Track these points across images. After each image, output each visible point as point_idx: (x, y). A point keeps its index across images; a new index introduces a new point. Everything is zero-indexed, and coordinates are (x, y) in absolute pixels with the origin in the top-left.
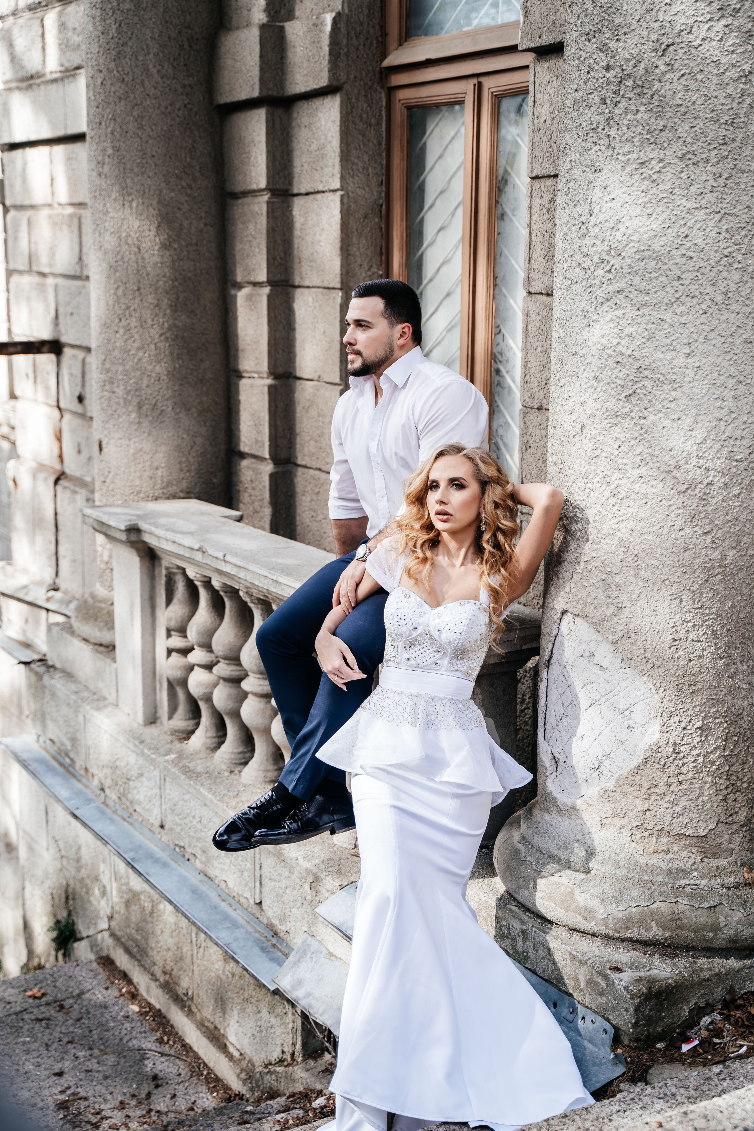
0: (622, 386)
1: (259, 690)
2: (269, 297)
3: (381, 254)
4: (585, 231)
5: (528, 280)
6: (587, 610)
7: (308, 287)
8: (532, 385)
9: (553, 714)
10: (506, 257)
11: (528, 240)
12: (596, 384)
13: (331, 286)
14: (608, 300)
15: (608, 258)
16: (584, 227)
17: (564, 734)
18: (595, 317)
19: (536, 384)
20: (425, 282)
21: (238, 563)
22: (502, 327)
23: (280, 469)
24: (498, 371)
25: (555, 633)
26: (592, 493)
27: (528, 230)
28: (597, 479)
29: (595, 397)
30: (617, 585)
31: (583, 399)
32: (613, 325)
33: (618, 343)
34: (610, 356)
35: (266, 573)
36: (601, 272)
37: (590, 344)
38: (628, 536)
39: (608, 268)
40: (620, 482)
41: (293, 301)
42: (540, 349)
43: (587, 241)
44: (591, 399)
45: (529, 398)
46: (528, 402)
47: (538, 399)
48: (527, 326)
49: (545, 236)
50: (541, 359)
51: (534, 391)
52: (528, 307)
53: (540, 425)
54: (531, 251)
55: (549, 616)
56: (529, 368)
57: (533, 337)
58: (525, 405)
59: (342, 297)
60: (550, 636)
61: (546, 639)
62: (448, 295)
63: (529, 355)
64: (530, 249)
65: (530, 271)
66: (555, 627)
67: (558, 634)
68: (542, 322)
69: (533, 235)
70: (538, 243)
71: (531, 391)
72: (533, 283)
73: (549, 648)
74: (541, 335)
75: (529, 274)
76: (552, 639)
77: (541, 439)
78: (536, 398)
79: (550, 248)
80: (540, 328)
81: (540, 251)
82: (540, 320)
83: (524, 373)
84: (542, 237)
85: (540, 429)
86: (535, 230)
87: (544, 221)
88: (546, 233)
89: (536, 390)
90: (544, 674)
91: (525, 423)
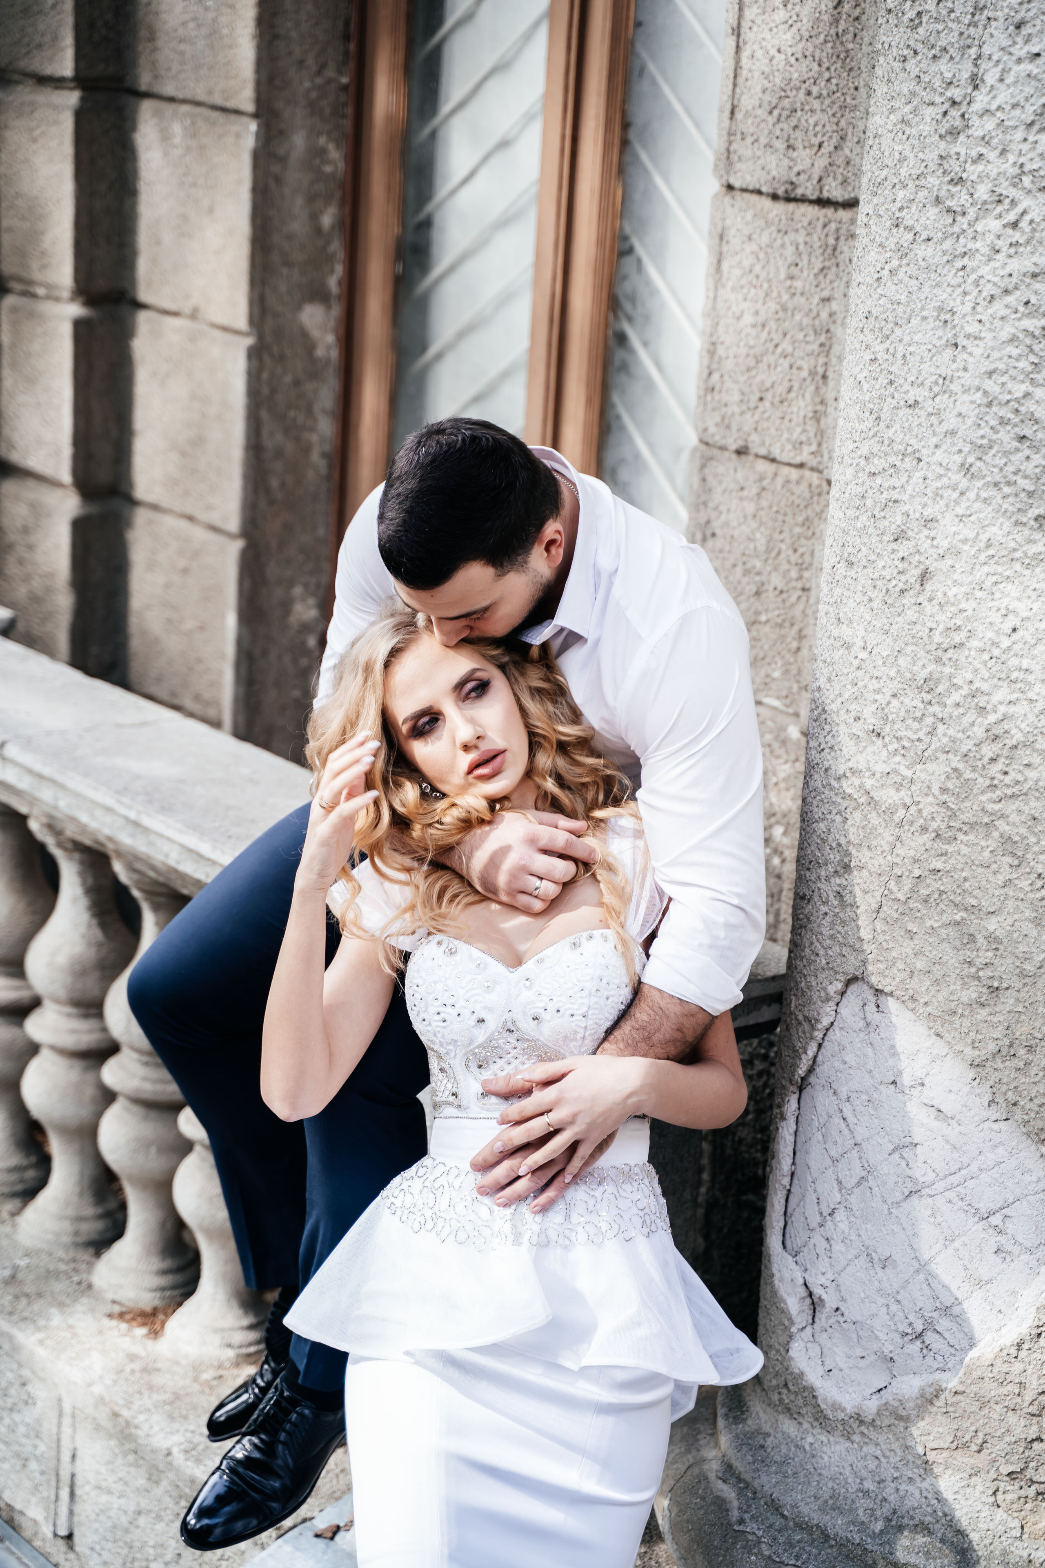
0: (1030, 494)
1: (69, 1041)
2: (80, 116)
3: (346, 38)
4: (958, 123)
5: (728, 158)
6: (913, 984)
7: (171, 100)
8: (725, 398)
9: (811, 1198)
10: (654, 82)
11: (731, 64)
12: (964, 483)
13: (230, 104)
14: (1006, 292)
15: (1013, 193)
16: (955, 113)
17: (838, 1247)
18: (973, 328)
19: (737, 397)
20: (445, 108)
21: (38, 767)
22: (635, 242)
23: (94, 509)
25: (825, 1022)
26: (941, 728)
27: (731, 42)
28: (956, 697)
29: (960, 511)
30: (993, 940)
31: (928, 512)
32: (1015, 352)
33: (1027, 395)
34: (1003, 422)
35: (110, 802)
36: (995, 225)
37: (955, 387)
38: (1023, 831)
39: (1012, 217)
40: (1012, 709)
41: (133, 128)
42: (748, 319)
43: (960, 146)
44: (949, 517)
45: (717, 425)
46: (713, 435)
47: (739, 430)
48: (719, 262)
49: (775, 62)
50: (752, 343)
51: (729, 410)
52: (724, 219)
53: (742, 489)
54: (738, 90)
55: (814, 984)
56: (720, 358)
57: (733, 289)
58: (706, 439)
59: (258, 135)
60: (813, 1028)
61: (804, 1032)
62: (504, 144)
63: (721, 330)
64: (735, 85)
65: (732, 138)
66: (828, 1009)
67: (832, 1023)
68: (758, 259)
69: (745, 54)
70: (757, 74)
71: (724, 409)
72: (738, 166)
73: (811, 1053)
74: (755, 287)
75: (730, 143)
76: (819, 1035)
77: (742, 520)
78: (734, 427)
79: (785, 91)
80: (751, 271)
81: (760, 95)
82: (753, 253)
83: (708, 367)
84: (767, 61)
85: (741, 499)
86: (750, 44)
87: (774, 25)
88: (777, 54)
89: (736, 409)
90: (791, 1105)
91: (704, 480)
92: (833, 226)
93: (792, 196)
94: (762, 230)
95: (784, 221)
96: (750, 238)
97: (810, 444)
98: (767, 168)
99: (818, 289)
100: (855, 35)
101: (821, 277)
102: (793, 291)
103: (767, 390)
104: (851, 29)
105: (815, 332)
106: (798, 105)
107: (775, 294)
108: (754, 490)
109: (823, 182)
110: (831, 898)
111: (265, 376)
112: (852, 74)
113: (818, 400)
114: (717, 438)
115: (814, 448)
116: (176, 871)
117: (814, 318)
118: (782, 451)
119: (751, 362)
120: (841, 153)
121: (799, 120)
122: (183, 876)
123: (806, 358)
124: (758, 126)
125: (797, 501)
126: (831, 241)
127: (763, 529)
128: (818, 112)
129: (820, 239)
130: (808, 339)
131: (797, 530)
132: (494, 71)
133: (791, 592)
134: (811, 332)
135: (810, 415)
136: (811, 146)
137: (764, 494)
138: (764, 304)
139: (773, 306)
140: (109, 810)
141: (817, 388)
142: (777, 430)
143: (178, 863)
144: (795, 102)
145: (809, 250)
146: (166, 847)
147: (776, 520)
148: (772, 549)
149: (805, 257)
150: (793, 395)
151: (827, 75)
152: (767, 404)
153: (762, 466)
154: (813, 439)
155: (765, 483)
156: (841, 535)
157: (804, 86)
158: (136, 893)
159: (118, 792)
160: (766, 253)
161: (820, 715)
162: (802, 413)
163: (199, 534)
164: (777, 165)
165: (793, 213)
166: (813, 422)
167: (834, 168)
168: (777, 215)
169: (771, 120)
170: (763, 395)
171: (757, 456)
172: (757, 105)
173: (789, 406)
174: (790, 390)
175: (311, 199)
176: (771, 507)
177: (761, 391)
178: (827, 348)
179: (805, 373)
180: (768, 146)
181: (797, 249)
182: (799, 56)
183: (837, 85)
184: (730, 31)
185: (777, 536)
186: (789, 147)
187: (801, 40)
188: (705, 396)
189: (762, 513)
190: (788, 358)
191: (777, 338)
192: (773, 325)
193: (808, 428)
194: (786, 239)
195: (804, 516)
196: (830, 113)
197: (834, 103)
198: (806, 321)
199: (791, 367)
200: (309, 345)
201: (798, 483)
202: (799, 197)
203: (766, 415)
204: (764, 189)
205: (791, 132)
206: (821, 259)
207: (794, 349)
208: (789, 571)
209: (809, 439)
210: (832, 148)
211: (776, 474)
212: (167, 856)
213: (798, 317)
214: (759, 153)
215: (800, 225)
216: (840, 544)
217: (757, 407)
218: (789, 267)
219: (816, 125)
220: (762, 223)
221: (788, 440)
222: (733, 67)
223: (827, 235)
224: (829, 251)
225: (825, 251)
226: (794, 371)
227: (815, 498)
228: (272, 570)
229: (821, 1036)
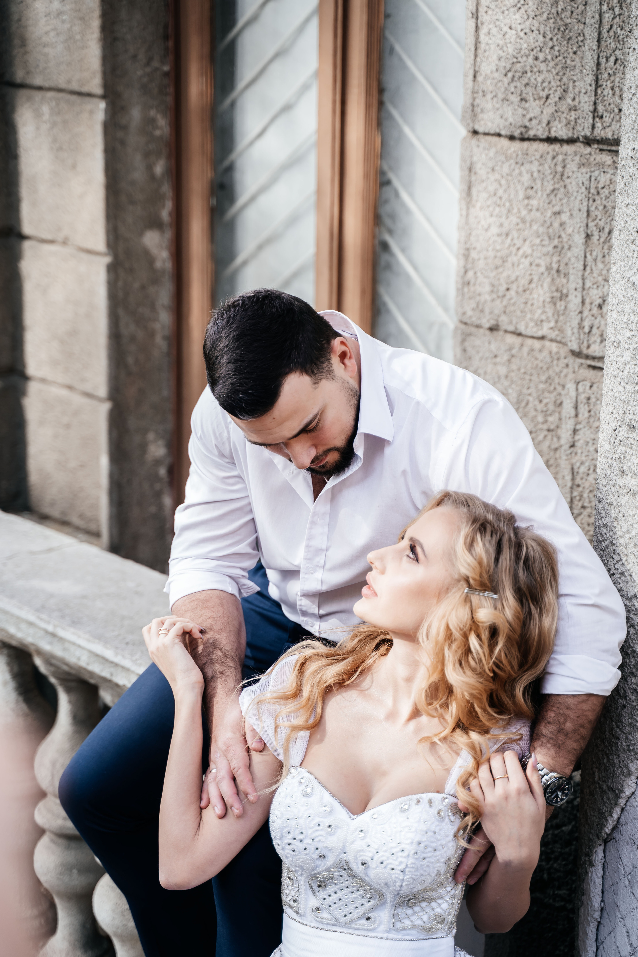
3: (166, 38)
5: (473, 111)
7: (40, 88)
8: (479, 289)
9: (621, 931)
10: (400, 58)
11: (472, 40)
13: (85, 89)
19: (488, 288)
20: (240, 85)
22: (392, 176)
24: (385, 247)
25: (628, 792)
27: (472, 23)
35: (32, 618)
41: (13, 110)
42: (495, 230)
45: (473, 309)
46: (470, 317)
47: (491, 313)
48: (469, 188)
49: (507, 36)
50: (498, 247)
51: (483, 299)
52: (471, 156)
53: (496, 356)
54: (478, 59)
55: (616, 761)
56: (473, 260)
57: (481, 208)
58: (465, 320)
59: (106, 111)
60: (617, 797)
61: (609, 799)
62: (287, 108)
63: (472, 239)
64: (476, 56)
65: (475, 95)
66: (630, 782)
67: (633, 793)
68: (500, 185)
69: (483, 33)
70: (493, 47)
71: (478, 298)
72: (481, 116)
73: (615, 816)
74: (499, 206)
75: (474, 99)
76: (622, 802)
77: (496, 380)
78: (487, 311)
79: (517, 58)
80: (495, 194)
81: (497, 62)
82: (496, 180)
83: (464, 267)
84: (501, 36)
85: (495, 364)
86: (486, 24)
87: (505, 9)
88: (509, 31)
89: (488, 297)
90: (599, 855)
91: (464, 350)
92: (560, 158)
93: (526, 136)
94: (503, 163)
95: (520, 156)
96: (493, 170)
97: (549, 322)
98: (505, 117)
99: (550, 206)
100: (572, 12)
101: (552, 196)
102: (530, 207)
103: (513, 282)
104: (569, 8)
105: (550, 238)
106: (528, 68)
107: (515, 211)
108: (506, 357)
109: (551, 124)
110: (629, 693)
111: (120, 284)
112: (570, 42)
113: (554, 288)
114: (474, 319)
115: (552, 324)
116: (85, 669)
117: (548, 227)
118: (527, 327)
119: (499, 262)
120: (564, 102)
121: (529, 79)
122: (92, 674)
123: (543, 258)
124: (496, 85)
125: (540, 365)
126: (559, 169)
127: (514, 386)
128: (545, 72)
129: (550, 168)
130: (544, 243)
131: (542, 386)
132: (277, 56)
133: (538, 432)
134: (546, 238)
135: (548, 300)
136: (540, 98)
137: (513, 360)
138: (507, 218)
139: (514, 219)
140: (31, 624)
141: (553, 280)
142: (522, 312)
143: (88, 664)
144: (525, 66)
145: (542, 176)
146: (78, 653)
147: (523, 379)
148: (522, 401)
149: (539, 183)
150: (533, 285)
151: (550, 44)
152: (512, 293)
153: (510, 339)
154: (551, 318)
155: (514, 352)
156: (621, 405)
157: (532, 53)
158: (53, 680)
159: (37, 610)
160: (507, 180)
161: (607, 546)
162: (541, 299)
163: (78, 400)
164: (513, 114)
165: (527, 150)
166: (551, 305)
167: (560, 114)
168: (514, 152)
169: (506, 80)
170: (509, 286)
171: (506, 331)
172: (494, 69)
173: (531, 294)
174: (531, 282)
175: (147, 155)
176: (519, 369)
177: (507, 283)
178: (559, 249)
179: (542, 269)
180: (505, 100)
181: (532, 176)
182: (527, 31)
183: (559, 51)
184: (470, 15)
185: (525, 391)
186: (522, 100)
187: (528, 18)
188: (463, 288)
189: (513, 374)
190: (529, 258)
191: (518, 243)
192: (515, 234)
193: (547, 309)
194: (523, 169)
195: (546, 375)
196: (554, 72)
197: (557, 64)
198: (541, 230)
199: (531, 264)
200: (150, 259)
201: (540, 351)
202: (531, 137)
203: (512, 301)
204: (503, 132)
205: (523, 88)
206: (552, 182)
207: (533, 251)
208: (536, 416)
209: (548, 318)
210: (557, 99)
211: (522, 345)
212: (79, 659)
213: (535, 227)
214: (498, 106)
215: (533, 158)
216: (621, 412)
217: (504, 296)
218: (526, 190)
219: (543, 82)
220: (503, 158)
221: (531, 319)
222: (473, 42)
223: (556, 165)
224: (558, 176)
225: (554, 176)
226: (533, 267)
227: (555, 362)
228: (132, 422)
229: (624, 802)
